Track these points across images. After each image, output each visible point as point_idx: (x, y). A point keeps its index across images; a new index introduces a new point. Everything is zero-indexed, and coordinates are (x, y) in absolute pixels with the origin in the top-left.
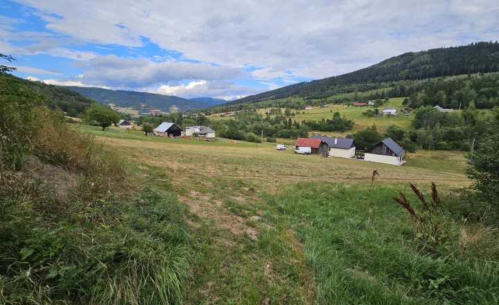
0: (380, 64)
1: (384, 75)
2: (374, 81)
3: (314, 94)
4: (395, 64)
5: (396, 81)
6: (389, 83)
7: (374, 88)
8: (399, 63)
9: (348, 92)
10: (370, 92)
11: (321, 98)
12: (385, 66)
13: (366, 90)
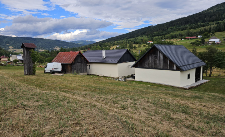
0: (208, 10)
1: (211, 16)
2: (204, 21)
3: (156, 33)
4: (219, 9)
5: (221, 20)
6: (215, 22)
7: (204, 26)
8: (223, 8)
9: (182, 30)
10: (200, 29)
11: (161, 35)
12: (212, 11)
13: (197, 27)
